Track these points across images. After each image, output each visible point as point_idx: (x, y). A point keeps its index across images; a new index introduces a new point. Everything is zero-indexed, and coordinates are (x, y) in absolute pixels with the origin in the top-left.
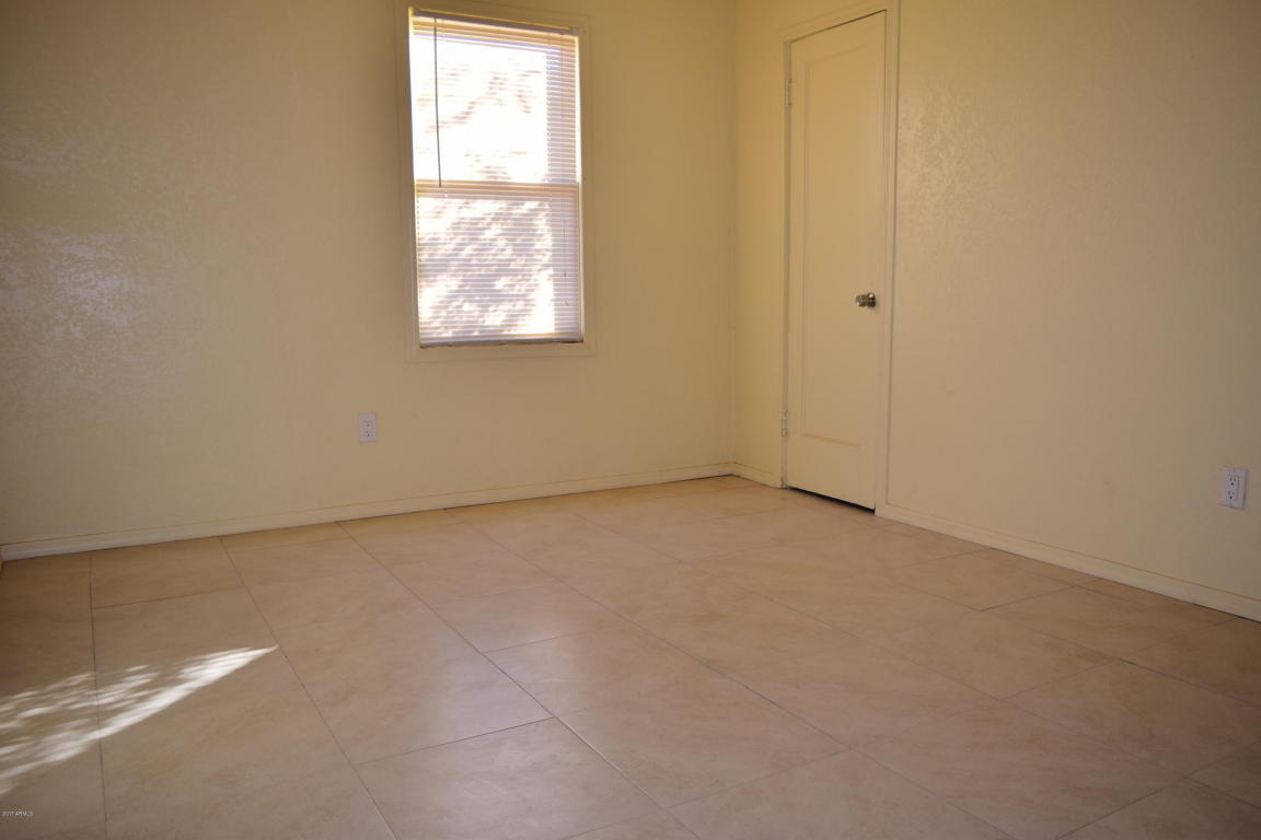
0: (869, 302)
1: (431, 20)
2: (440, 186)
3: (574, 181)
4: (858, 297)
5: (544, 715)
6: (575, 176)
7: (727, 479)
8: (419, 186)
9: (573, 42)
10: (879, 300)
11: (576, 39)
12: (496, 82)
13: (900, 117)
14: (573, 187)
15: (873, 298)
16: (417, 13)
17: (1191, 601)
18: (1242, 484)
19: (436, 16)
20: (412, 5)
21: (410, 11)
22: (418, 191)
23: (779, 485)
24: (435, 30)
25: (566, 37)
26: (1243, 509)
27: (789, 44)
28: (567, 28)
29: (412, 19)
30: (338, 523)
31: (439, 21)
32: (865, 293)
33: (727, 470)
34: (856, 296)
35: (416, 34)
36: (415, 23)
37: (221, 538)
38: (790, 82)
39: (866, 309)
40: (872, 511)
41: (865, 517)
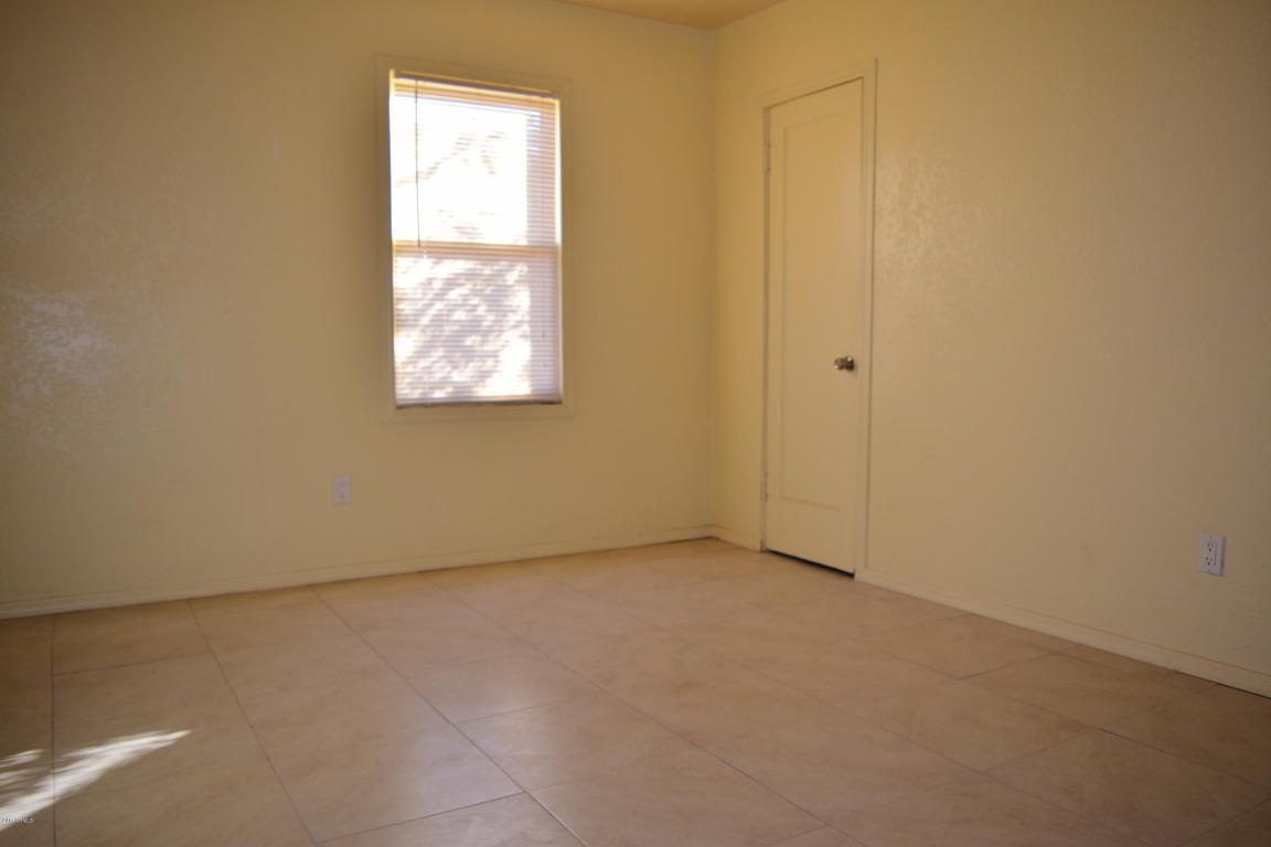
0: (848, 365)
1: (412, 82)
2: (419, 246)
3: (554, 243)
4: (836, 361)
5: (515, 790)
6: (554, 238)
7: (706, 541)
8: (397, 246)
9: (553, 105)
10: (858, 363)
11: (557, 103)
12: (463, 143)
13: (879, 181)
14: (552, 249)
15: (852, 362)
16: (398, 75)
17: (1170, 667)
18: (1219, 551)
19: (417, 78)
20: (392, 67)
21: (392, 73)
22: (398, 251)
23: (758, 547)
24: (416, 92)
25: (546, 100)
26: (1221, 575)
27: (767, 110)
28: (546, 91)
29: (393, 81)
30: (310, 587)
31: (421, 83)
32: (843, 357)
33: (707, 533)
34: (834, 359)
35: (397, 95)
36: (397, 85)
37: (189, 601)
38: (769, 146)
39: (845, 372)
40: (851, 575)
41: (845, 582)
